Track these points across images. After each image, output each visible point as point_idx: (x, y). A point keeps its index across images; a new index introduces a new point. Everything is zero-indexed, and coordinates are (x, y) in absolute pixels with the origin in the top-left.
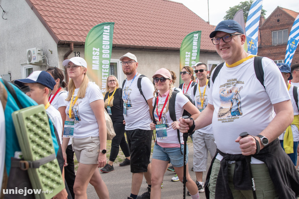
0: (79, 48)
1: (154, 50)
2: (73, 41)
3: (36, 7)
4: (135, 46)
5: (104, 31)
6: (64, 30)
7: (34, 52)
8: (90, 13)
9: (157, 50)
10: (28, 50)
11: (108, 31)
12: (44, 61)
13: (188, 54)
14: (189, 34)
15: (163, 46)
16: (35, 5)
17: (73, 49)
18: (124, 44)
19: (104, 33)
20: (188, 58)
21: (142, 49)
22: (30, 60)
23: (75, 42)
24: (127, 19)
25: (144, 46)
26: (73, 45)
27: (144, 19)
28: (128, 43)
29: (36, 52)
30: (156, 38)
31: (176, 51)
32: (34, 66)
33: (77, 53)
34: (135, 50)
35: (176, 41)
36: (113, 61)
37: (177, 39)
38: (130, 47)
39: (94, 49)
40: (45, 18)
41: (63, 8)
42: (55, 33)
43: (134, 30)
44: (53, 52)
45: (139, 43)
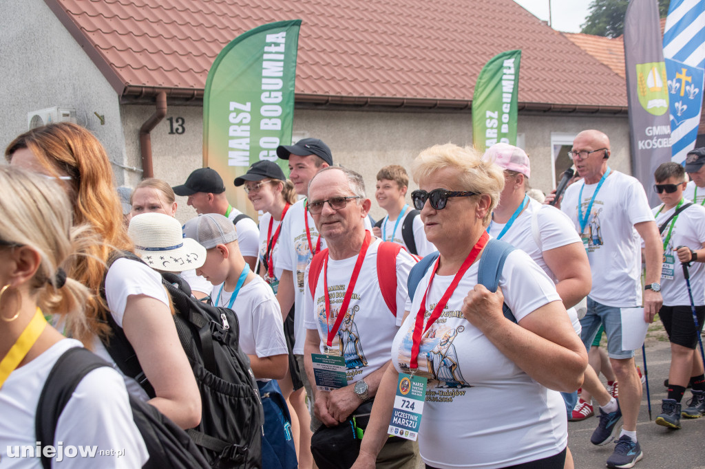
0: (180, 107)
1: (397, 107)
2: (164, 86)
4: (342, 97)
6: (137, 55)
7: (50, 119)
9: (406, 107)
10: (31, 115)
14: (493, 59)
15: (418, 93)
17: (165, 110)
18: (310, 93)
20: (491, 128)
21: (361, 106)
23: (171, 89)
24: (313, 19)
25: (367, 98)
26: (164, 98)
27: (362, 19)
28: (321, 89)
30: (400, 73)
31: (460, 111)
33: (177, 121)
34: (342, 108)
35: (458, 79)
37: (461, 73)
38: (327, 101)
39: (233, 106)
40: (81, 21)
42: (111, 64)
43: (335, 51)
44: (106, 119)
45: (352, 88)
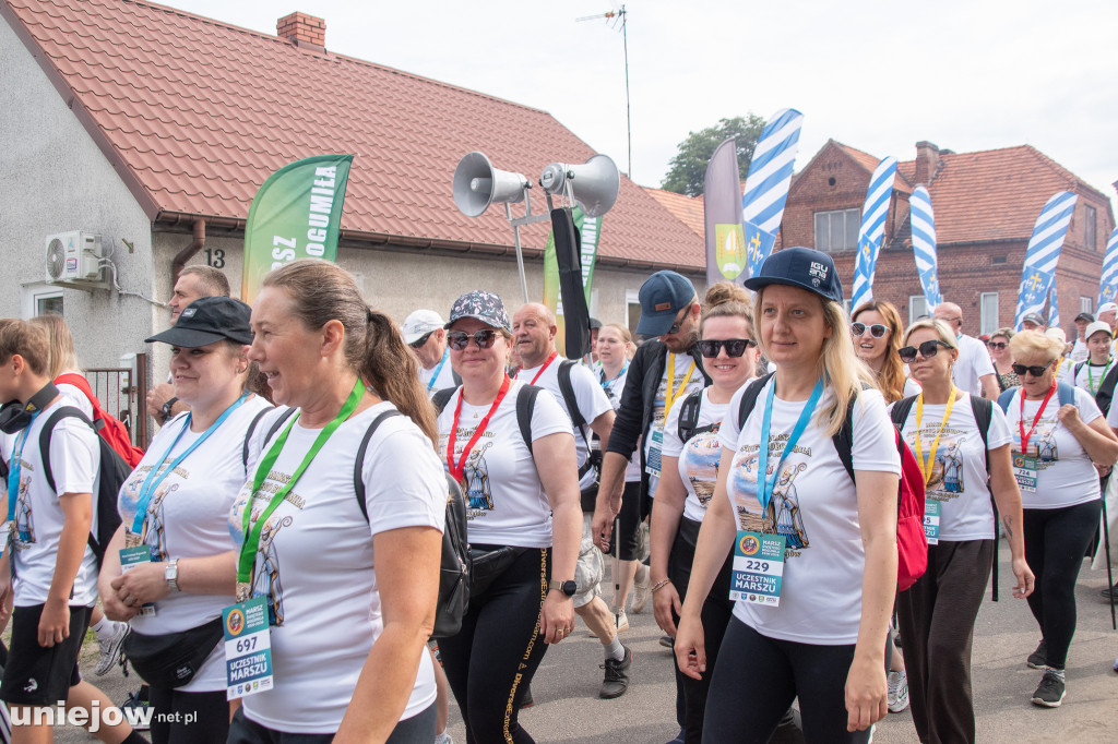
0: (221, 238)
1: (462, 251)
2: (203, 213)
3: (85, 100)
4: (403, 237)
6: (175, 178)
7: (71, 245)
8: (259, 128)
9: (472, 252)
10: (49, 240)
12: (106, 274)
15: (488, 239)
16: (79, 95)
17: (203, 241)
18: (367, 231)
21: (423, 248)
22: (56, 271)
23: (211, 217)
24: (375, 151)
25: (430, 240)
26: (203, 227)
27: (429, 155)
28: (380, 227)
29: (80, 245)
31: (530, 260)
32: (69, 290)
33: (216, 254)
34: (402, 249)
35: (530, 226)
38: (386, 241)
39: (277, 240)
40: (114, 137)
41: (174, 108)
42: (145, 186)
43: (397, 188)
44: (135, 247)
45: (415, 228)
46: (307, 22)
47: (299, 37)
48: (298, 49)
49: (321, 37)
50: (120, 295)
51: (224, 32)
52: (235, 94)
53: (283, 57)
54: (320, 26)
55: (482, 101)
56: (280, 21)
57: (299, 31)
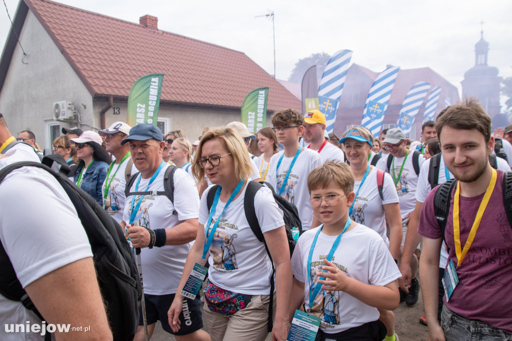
0: (119, 103)
1: (210, 108)
2: (113, 94)
3: (68, 51)
4: (187, 102)
5: (152, 84)
6: (101, 81)
7: (63, 106)
8: (132, 60)
10: (55, 104)
11: (157, 84)
12: (76, 117)
13: (251, 115)
15: (219, 103)
16: (65, 49)
17: (112, 104)
18: (173, 100)
19: (151, 87)
20: (251, 119)
21: (195, 106)
22: (57, 116)
23: (115, 95)
24: (177, 69)
25: (198, 103)
26: (112, 99)
27: (197, 70)
28: (179, 98)
29: (66, 106)
31: (236, 111)
32: (62, 123)
33: (117, 109)
35: (236, 98)
36: (160, 119)
37: (237, 95)
38: (181, 104)
39: (139, 105)
40: (78, 65)
41: (100, 53)
42: (90, 84)
43: (185, 83)
44: (87, 107)
45: (192, 99)
46: (151, 18)
47: (148, 24)
48: (147, 28)
49: (156, 24)
50: (81, 125)
51: (119, 23)
52: (123, 47)
53: (141, 32)
54: (155, 20)
55: (218, 49)
56: (141, 18)
57: (148, 22)
